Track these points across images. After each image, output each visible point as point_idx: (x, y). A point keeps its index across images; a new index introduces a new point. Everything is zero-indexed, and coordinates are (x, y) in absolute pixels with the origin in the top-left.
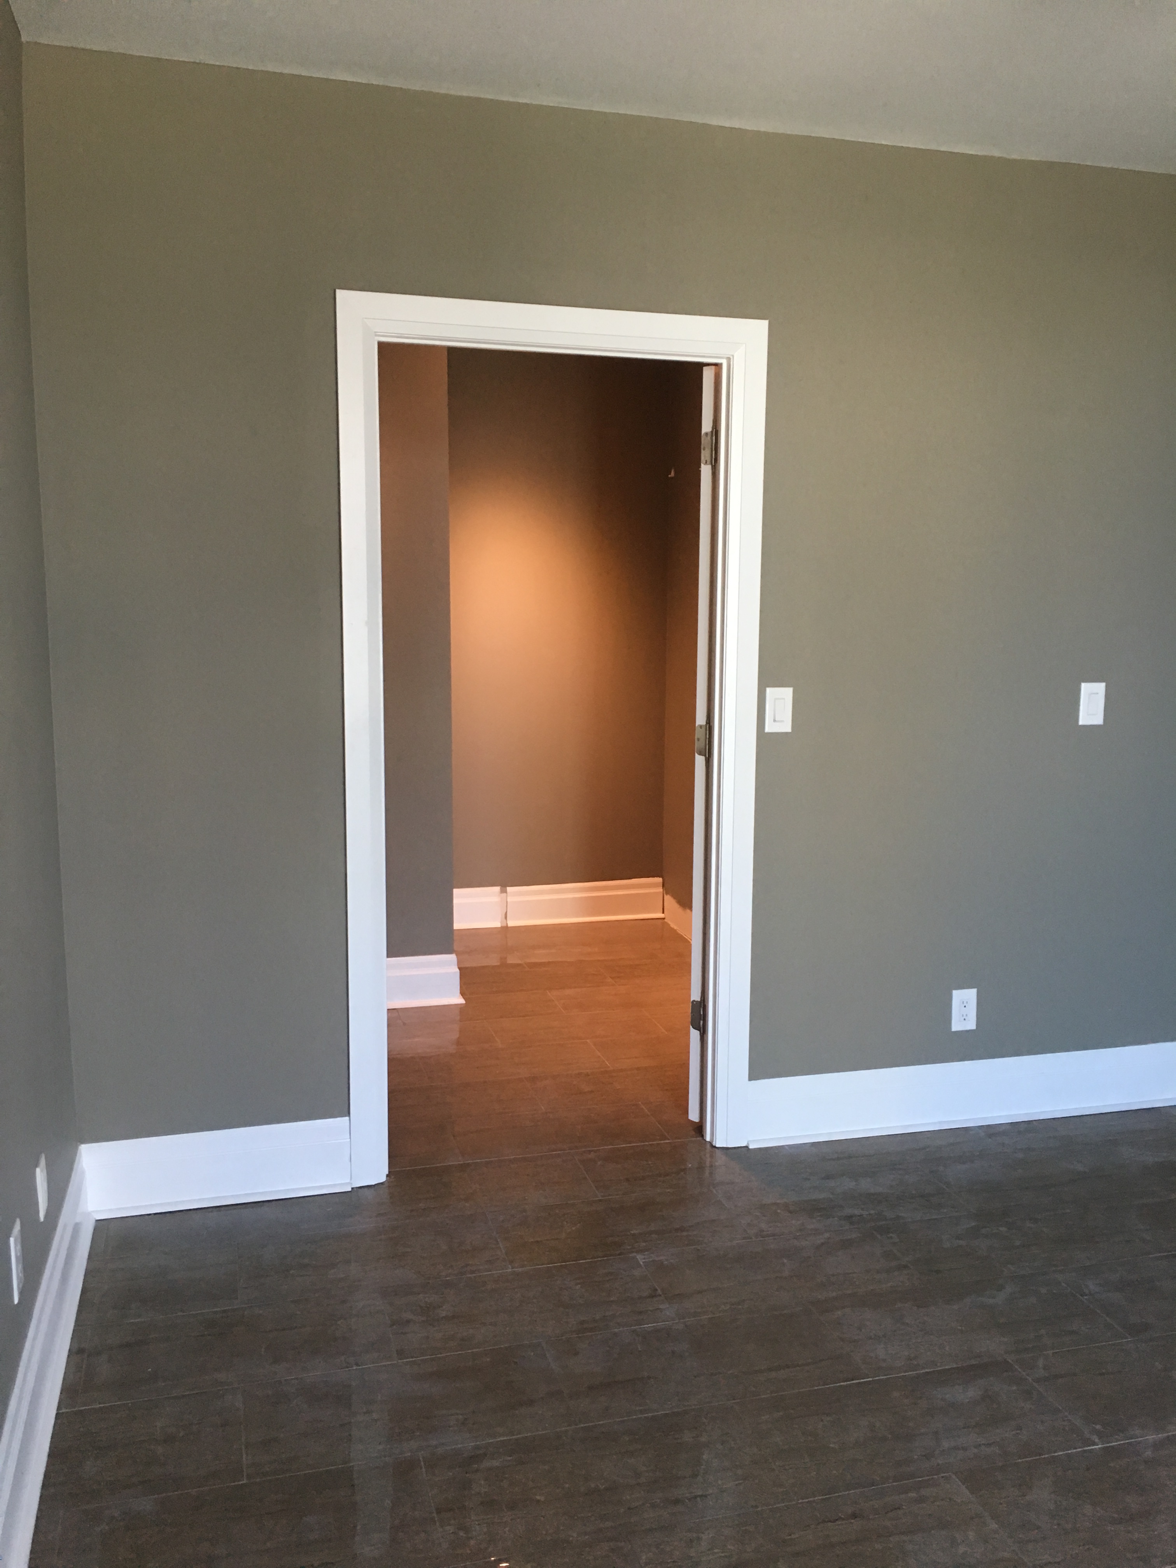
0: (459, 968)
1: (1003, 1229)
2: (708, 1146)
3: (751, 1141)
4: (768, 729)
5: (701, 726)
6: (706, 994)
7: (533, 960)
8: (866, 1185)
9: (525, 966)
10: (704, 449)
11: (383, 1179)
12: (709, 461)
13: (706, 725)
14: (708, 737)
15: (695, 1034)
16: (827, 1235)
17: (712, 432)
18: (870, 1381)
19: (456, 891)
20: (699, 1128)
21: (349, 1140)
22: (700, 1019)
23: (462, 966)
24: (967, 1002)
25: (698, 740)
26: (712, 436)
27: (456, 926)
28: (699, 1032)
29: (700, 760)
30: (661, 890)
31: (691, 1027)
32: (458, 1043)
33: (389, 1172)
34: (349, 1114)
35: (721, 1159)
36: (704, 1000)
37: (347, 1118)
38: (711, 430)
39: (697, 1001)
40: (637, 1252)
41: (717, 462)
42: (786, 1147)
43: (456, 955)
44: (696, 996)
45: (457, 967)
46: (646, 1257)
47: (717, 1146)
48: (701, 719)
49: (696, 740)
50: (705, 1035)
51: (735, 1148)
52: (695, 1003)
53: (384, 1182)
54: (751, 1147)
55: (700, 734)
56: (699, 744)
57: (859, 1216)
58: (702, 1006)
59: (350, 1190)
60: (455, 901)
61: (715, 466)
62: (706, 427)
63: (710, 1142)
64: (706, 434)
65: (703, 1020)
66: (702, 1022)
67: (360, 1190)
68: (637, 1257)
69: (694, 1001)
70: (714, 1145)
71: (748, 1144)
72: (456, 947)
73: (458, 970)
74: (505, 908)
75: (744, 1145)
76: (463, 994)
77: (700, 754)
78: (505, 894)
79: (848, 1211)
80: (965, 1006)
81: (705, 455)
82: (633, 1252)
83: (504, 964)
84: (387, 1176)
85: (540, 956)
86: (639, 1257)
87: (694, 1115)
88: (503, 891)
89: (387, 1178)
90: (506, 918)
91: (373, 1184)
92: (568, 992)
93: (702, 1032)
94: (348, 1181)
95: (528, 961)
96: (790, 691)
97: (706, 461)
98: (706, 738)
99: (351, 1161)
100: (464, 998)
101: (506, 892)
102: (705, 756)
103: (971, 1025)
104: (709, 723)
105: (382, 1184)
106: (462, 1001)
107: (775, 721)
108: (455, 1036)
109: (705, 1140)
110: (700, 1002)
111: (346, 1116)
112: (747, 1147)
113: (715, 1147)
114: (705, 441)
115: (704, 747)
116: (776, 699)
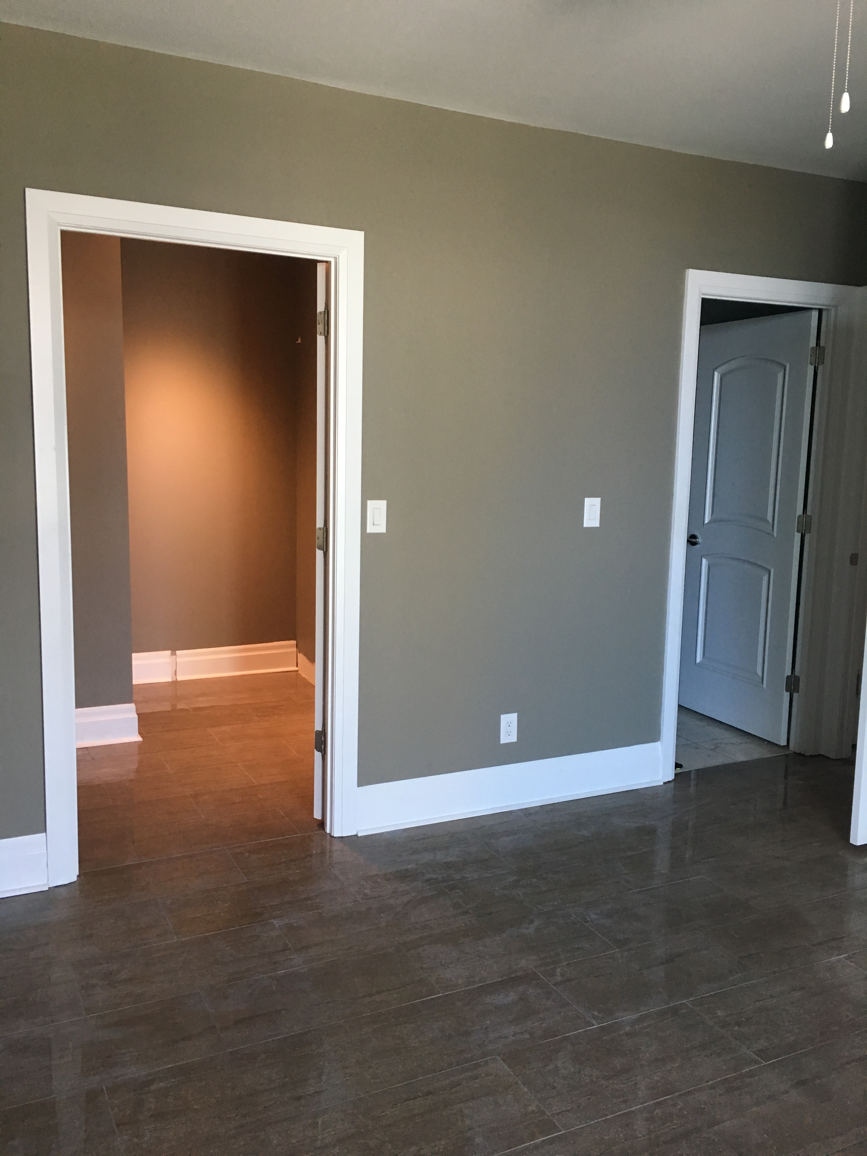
0: (137, 714)
1: (534, 880)
2: (328, 836)
3: (359, 831)
4: (369, 530)
5: (320, 529)
6: (326, 725)
7: (197, 706)
8: (440, 856)
9: (191, 710)
10: (319, 324)
11: (74, 879)
12: (322, 333)
13: (324, 528)
14: (325, 536)
15: (318, 755)
16: (413, 894)
17: (325, 311)
18: (441, 996)
19: (134, 655)
20: (322, 824)
21: (46, 851)
22: (322, 744)
23: (138, 713)
24: (511, 723)
25: (318, 538)
26: (325, 314)
27: (135, 682)
28: (321, 753)
29: (319, 554)
30: (295, 649)
31: (315, 750)
32: (137, 771)
33: (79, 873)
34: (45, 831)
35: (337, 846)
36: (324, 730)
37: (44, 834)
38: (324, 310)
39: (320, 731)
40: (274, 919)
41: (329, 334)
42: (385, 833)
43: (135, 704)
44: (318, 727)
45: (135, 713)
46: (280, 922)
47: (335, 836)
48: (320, 523)
49: (317, 538)
50: (325, 755)
51: (348, 836)
52: (318, 732)
53: (75, 881)
54: (359, 835)
55: (319, 534)
56: (319, 542)
57: (435, 879)
58: (323, 734)
59: (47, 889)
60: (134, 663)
61: (327, 336)
62: (320, 307)
63: (329, 833)
64: (321, 313)
65: (324, 745)
66: (323, 746)
67: (55, 889)
68: (274, 922)
69: (317, 731)
70: (332, 835)
71: (357, 833)
72: (135, 697)
73: (137, 716)
74: (175, 666)
75: (355, 834)
76: (140, 733)
77: (319, 549)
78: (175, 656)
79: (429, 876)
80: (509, 726)
81: (320, 328)
82: (271, 919)
83: (174, 710)
84: (78, 876)
85: (202, 702)
86: (275, 922)
87: (317, 815)
88: (174, 654)
89: (77, 878)
90: (176, 675)
91: (66, 883)
92: (224, 728)
93: (323, 753)
94: (46, 882)
95: (193, 706)
96: (384, 503)
97: (321, 333)
98: (324, 538)
99: (47, 867)
100: (142, 737)
101: (176, 655)
102: (323, 550)
103: (514, 738)
104: (326, 527)
105: (74, 882)
106: (140, 739)
107: (374, 524)
108: (135, 766)
109: (326, 833)
110: (322, 732)
111: (42, 832)
112: (356, 835)
113: (333, 837)
114: (320, 318)
115: (322, 545)
116: (374, 508)
